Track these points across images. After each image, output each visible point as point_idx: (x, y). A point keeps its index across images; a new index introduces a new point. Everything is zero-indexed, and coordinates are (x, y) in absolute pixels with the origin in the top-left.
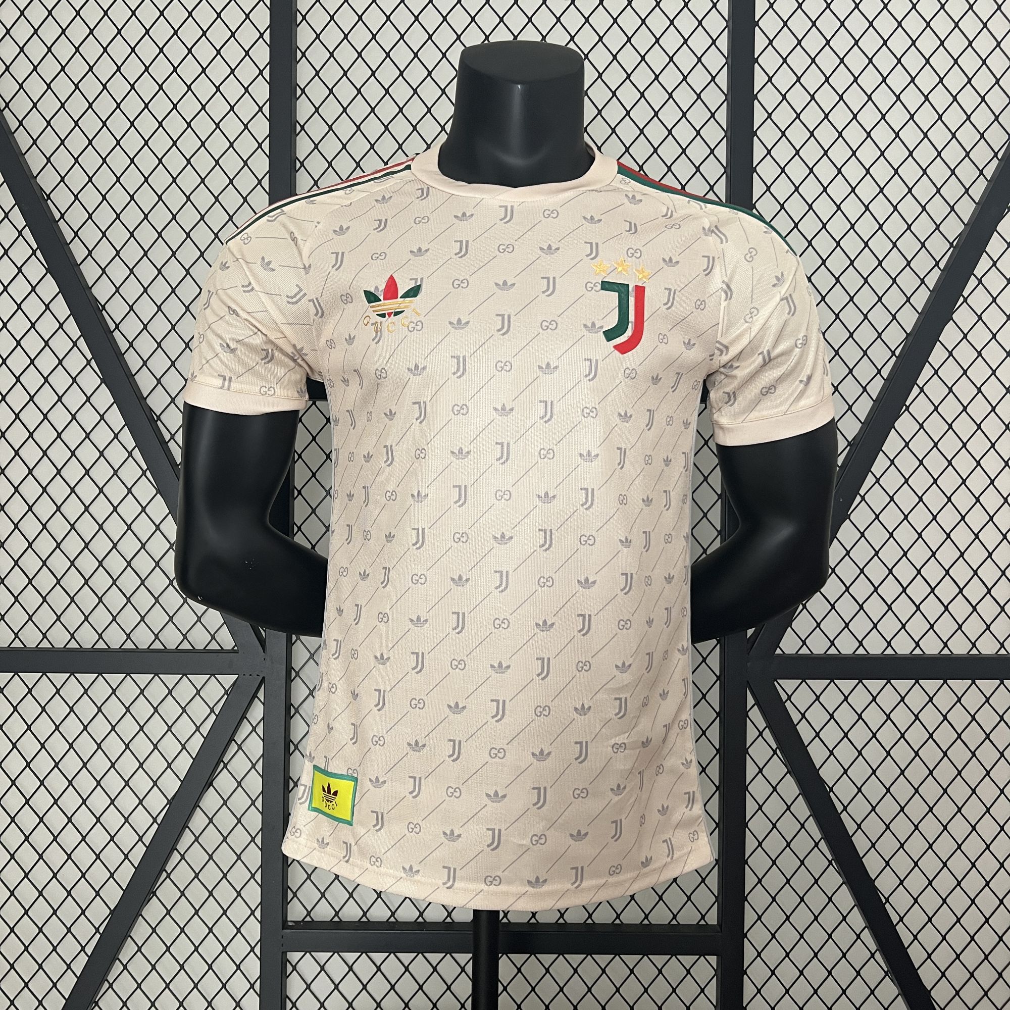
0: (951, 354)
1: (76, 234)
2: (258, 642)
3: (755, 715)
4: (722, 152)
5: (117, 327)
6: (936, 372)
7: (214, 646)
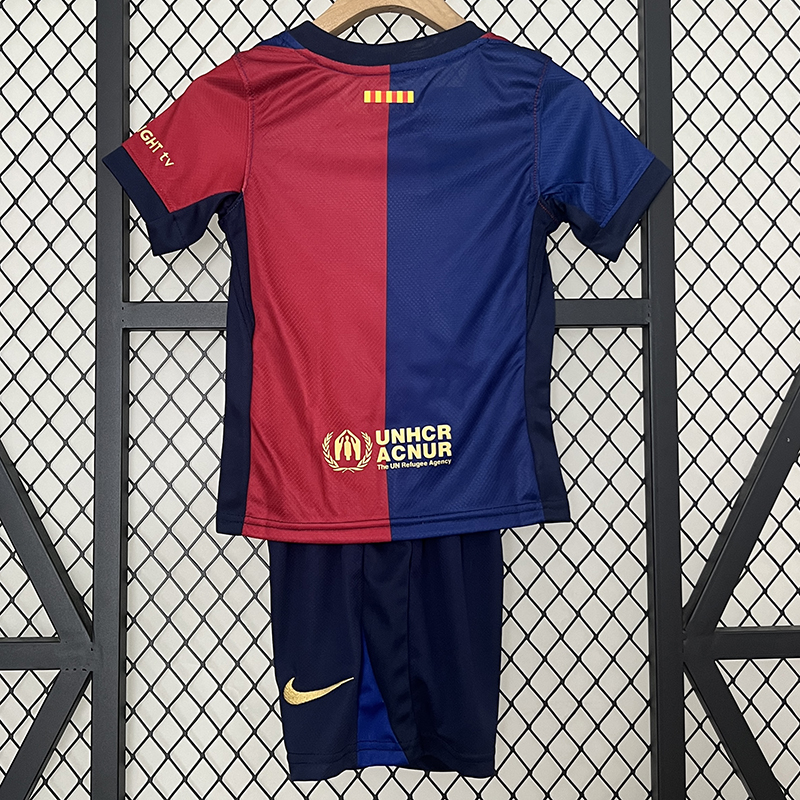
2: (84, 628)
3: (693, 702)
4: (633, 33)
7: (30, 633)
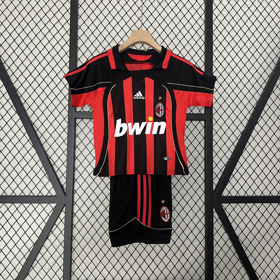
0: (270, 107)
1: (9, 68)
2: (63, 193)
4: (203, 48)
5: (21, 96)
6: (266, 112)
7: (49, 194)
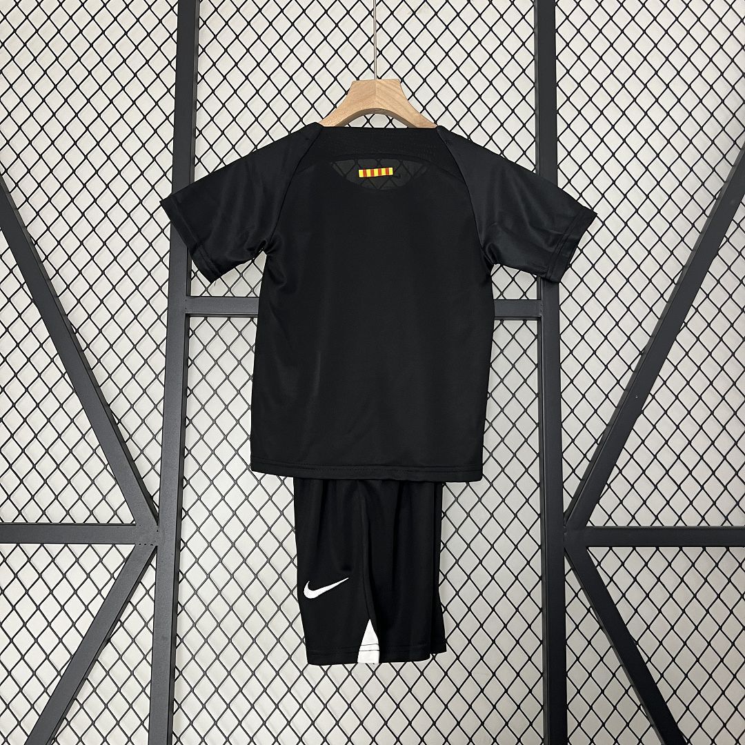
0: (718, 282)
1: (17, 185)
2: (152, 516)
3: (571, 578)
4: (532, 126)
5: (47, 257)
6: (708, 296)
7: (116, 521)
